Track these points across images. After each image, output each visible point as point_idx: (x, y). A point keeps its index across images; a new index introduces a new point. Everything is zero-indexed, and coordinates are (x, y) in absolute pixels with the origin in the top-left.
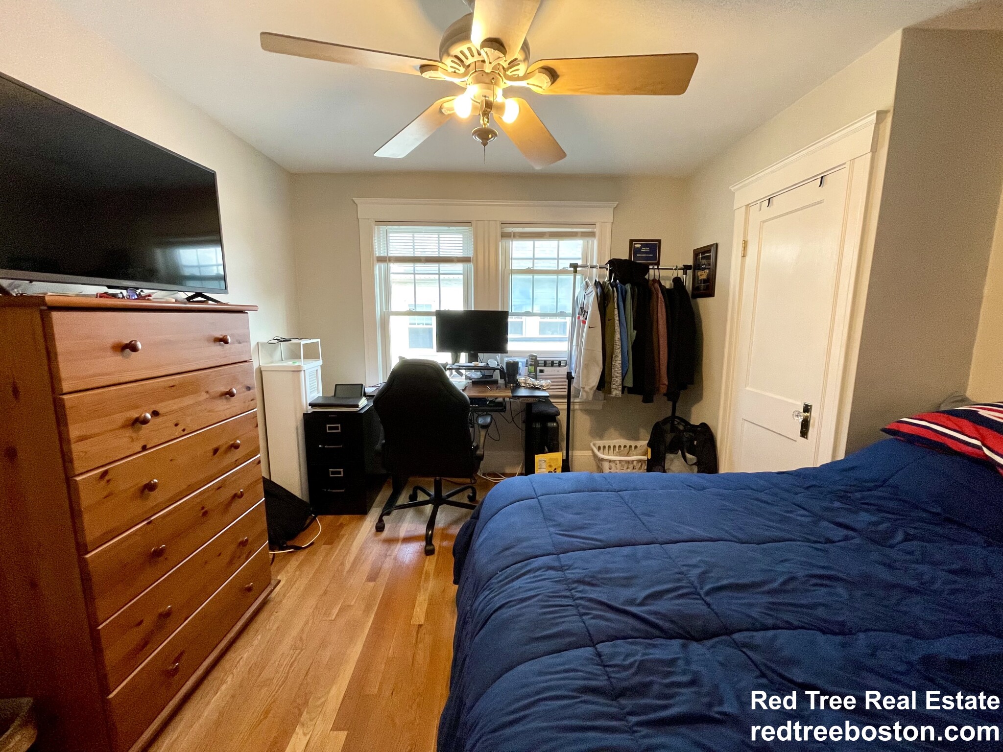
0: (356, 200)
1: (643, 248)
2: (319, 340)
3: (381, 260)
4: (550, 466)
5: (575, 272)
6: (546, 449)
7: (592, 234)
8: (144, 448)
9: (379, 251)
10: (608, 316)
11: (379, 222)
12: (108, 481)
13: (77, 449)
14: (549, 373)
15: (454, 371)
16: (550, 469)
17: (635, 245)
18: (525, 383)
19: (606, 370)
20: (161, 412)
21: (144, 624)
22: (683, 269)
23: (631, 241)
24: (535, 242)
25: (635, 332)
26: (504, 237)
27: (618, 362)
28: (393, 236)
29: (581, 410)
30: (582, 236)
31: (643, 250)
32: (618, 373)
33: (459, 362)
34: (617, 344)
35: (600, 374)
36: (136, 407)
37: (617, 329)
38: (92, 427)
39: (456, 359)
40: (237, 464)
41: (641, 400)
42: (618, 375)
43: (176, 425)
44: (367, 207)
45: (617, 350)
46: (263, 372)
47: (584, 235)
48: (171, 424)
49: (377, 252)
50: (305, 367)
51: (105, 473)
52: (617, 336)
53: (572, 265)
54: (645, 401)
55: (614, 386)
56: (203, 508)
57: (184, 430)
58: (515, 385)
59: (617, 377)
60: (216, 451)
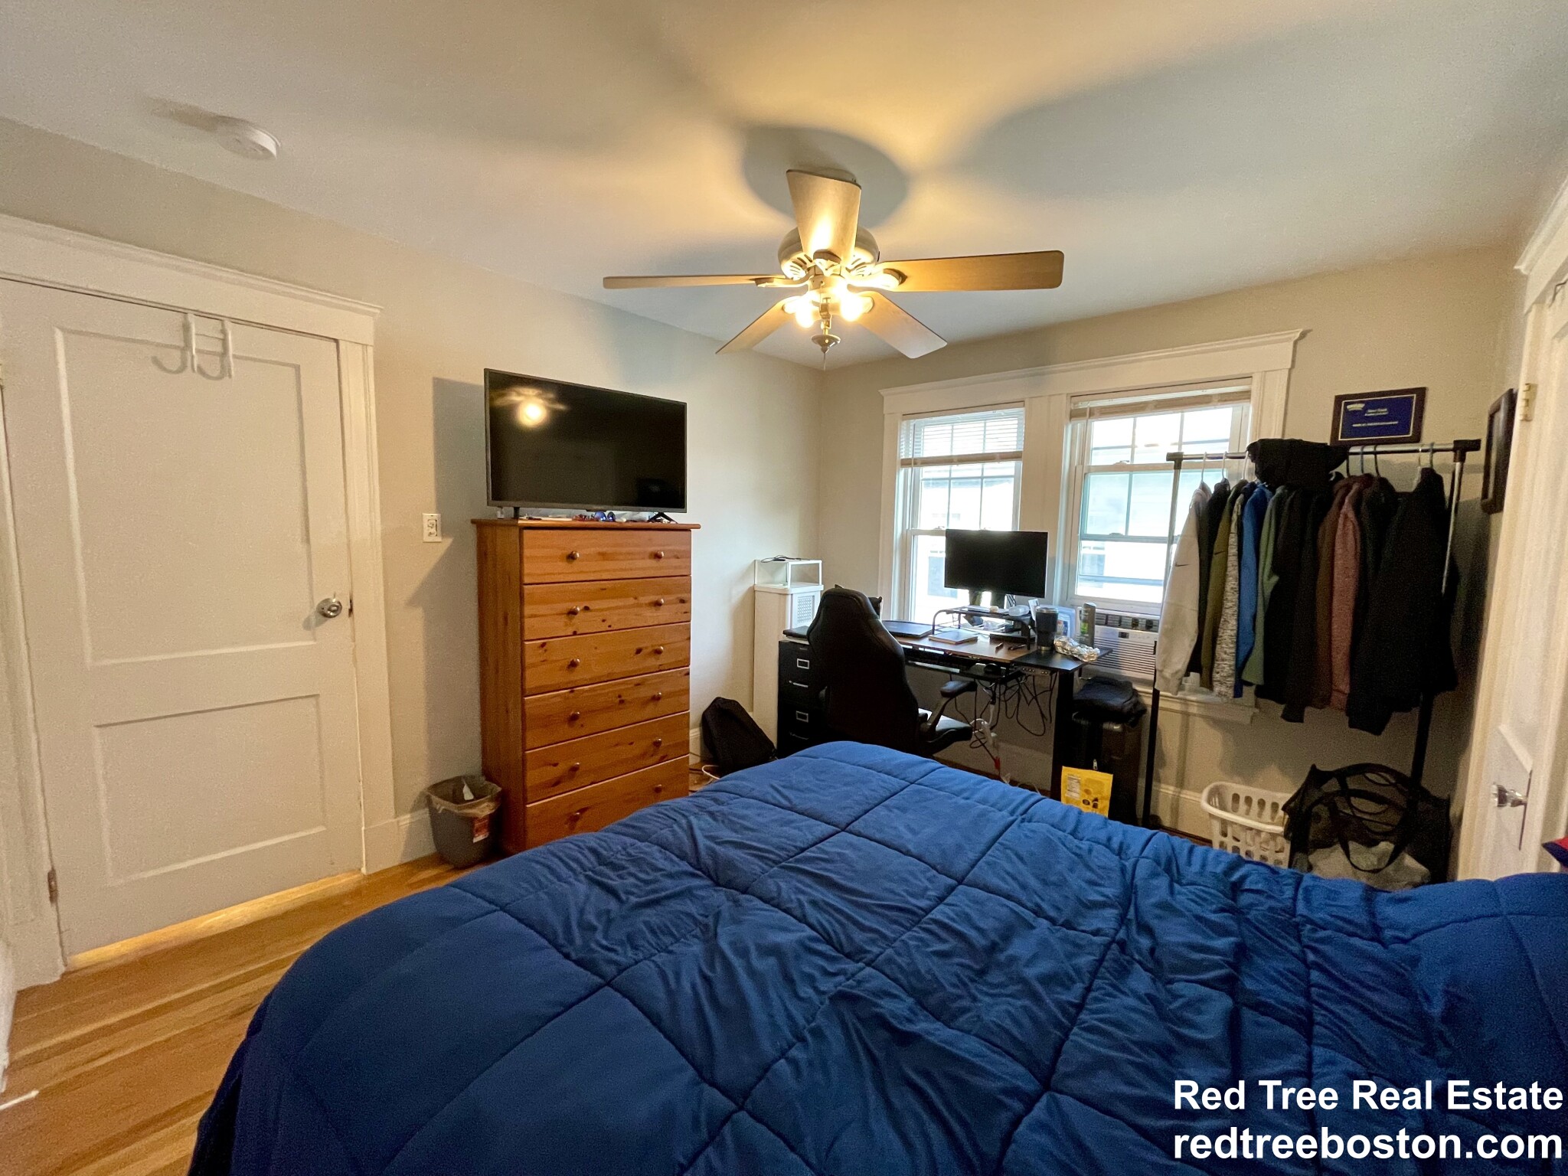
0: (883, 392)
1: (1370, 411)
2: (820, 562)
3: (906, 463)
4: (1087, 792)
5: (1178, 467)
6: (1095, 764)
7: (1245, 395)
8: (575, 633)
9: (904, 453)
10: (1218, 545)
11: (908, 416)
12: (546, 651)
13: (527, 622)
14: (1134, 640)
15: (962, 615)
16: (1086, 797)
17: (1348, 407)
18: (1063, 648)
19: (1205, 644)
20: (591, 608)
21: (558, 767)
22: (1454, 450)
23: (1339, 399)
24: (1138, 419)
25: (1275, 579)
26: (1075, 417)
27: (1228, 631)
28: (929, 431)
29: (1202, 716)
30: (1219, 401)
31: (1371, 413)
32: (1225, 653)
33: (979, 605)
34: (1229, 598)
35: (1190, 650)
36: (573, 601)
37: (1232, 571)
38: (542, 609)
39: (975, 600)
40: (661, 668)
41: (1280, 713)
42: (1225, 656)
43: (604, 621)
44: (895, 399)
45: (1227, 611)
46: (756, 593)
47: (1225, 399)
48: (599, 620)
49: (903, 454)
50: (794, 591)
51: (543, 645)
52: (1231, 583)
53: (1170, 457)
54: (1287, 716)
55: (1217, 675)
56: (620, 696)
57: (610, 626)
58: (1048, 648)
59: (1223, 660)
60: (639, 651)
